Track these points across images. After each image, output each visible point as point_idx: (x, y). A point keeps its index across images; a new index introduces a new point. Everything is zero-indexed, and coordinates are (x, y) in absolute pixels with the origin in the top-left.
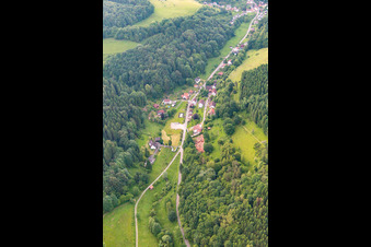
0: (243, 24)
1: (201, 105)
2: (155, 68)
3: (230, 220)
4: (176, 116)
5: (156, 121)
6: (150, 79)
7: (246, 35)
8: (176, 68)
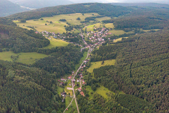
0: (85, 52)
1: (78, 81)
2: (57, 65)
4: (68, 85)
5: (61, 86)
6: (55, 70)
7: (87, 56)
8: (65, 66)
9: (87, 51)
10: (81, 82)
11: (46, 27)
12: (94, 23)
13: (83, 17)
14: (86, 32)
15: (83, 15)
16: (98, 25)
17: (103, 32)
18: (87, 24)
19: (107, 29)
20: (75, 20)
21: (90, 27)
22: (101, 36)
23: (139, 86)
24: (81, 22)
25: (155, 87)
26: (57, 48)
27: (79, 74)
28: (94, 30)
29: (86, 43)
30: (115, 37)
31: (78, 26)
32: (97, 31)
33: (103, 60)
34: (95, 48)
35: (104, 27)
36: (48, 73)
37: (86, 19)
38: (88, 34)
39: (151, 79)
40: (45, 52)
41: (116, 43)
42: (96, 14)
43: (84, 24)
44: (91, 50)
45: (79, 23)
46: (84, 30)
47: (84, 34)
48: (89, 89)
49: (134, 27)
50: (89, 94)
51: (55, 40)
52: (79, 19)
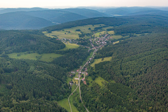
1: (83, 73)
3: (98, 99)
6: (67, 65)
7: (93, 55)
8: (75, 62)
9: (93, 51)
10: (85, 74)
11: (65, 35)
12: (101, 31)
13: (93, 28)
15: (93, 26)
16: (103, 33)
17: (106, 37)
19: (109, 35)
20: (87, 30)
21: (97, 34)
23: (126, 76)
24: (91, 31)
25: (139, 77)
26: (70, 49)
27: (84, 68)
28: (100, 36)
30: (115, 40)
32: (102, 37)
33: (103, 57)
34: (99, 49)
35: (107, 33)
36: (61, 68)
37: (95, 28)
38: (95, 39)
39: (135, 71)
40: (61, 53)
41: (115, 45)
42: (103, 25)
43: (93, 32)
44: (96, 50)
45: (89, 32)
48: (90, 79)
49: (129, 32)
50: (90, 83)
51: (70, 44)
52: (90, 29)
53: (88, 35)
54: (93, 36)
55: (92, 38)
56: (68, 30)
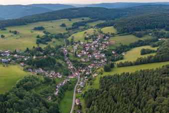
9: (72, 89)
12: (85, 29)
13: (69, 23)
14: (72, 43)
15: (70, 20)
16: (91, 31)
17: (101, 41)
18: (76, 30)
19: (107, 35)
20: (59, 28)
21: (79, 35)
22: (97, 48)
24: (67, 29)
28: (86, 39)
29: (71, 66)
30: (124, 48)
31: (61, 34)
32: (90, 41)
35: (101, 32)
37: (74, 24)
38: (75, 47)
42: (86, 19)
43: (70, 31)
46: (70, 40)
47: (69, 47)
52: (63, 25)
53: (59, 37)
54: (70, 39)
55: (68, 43)
56: (13, 29)
